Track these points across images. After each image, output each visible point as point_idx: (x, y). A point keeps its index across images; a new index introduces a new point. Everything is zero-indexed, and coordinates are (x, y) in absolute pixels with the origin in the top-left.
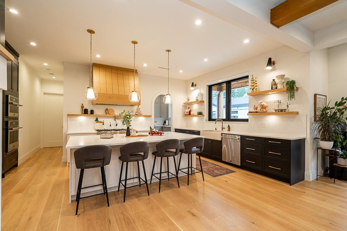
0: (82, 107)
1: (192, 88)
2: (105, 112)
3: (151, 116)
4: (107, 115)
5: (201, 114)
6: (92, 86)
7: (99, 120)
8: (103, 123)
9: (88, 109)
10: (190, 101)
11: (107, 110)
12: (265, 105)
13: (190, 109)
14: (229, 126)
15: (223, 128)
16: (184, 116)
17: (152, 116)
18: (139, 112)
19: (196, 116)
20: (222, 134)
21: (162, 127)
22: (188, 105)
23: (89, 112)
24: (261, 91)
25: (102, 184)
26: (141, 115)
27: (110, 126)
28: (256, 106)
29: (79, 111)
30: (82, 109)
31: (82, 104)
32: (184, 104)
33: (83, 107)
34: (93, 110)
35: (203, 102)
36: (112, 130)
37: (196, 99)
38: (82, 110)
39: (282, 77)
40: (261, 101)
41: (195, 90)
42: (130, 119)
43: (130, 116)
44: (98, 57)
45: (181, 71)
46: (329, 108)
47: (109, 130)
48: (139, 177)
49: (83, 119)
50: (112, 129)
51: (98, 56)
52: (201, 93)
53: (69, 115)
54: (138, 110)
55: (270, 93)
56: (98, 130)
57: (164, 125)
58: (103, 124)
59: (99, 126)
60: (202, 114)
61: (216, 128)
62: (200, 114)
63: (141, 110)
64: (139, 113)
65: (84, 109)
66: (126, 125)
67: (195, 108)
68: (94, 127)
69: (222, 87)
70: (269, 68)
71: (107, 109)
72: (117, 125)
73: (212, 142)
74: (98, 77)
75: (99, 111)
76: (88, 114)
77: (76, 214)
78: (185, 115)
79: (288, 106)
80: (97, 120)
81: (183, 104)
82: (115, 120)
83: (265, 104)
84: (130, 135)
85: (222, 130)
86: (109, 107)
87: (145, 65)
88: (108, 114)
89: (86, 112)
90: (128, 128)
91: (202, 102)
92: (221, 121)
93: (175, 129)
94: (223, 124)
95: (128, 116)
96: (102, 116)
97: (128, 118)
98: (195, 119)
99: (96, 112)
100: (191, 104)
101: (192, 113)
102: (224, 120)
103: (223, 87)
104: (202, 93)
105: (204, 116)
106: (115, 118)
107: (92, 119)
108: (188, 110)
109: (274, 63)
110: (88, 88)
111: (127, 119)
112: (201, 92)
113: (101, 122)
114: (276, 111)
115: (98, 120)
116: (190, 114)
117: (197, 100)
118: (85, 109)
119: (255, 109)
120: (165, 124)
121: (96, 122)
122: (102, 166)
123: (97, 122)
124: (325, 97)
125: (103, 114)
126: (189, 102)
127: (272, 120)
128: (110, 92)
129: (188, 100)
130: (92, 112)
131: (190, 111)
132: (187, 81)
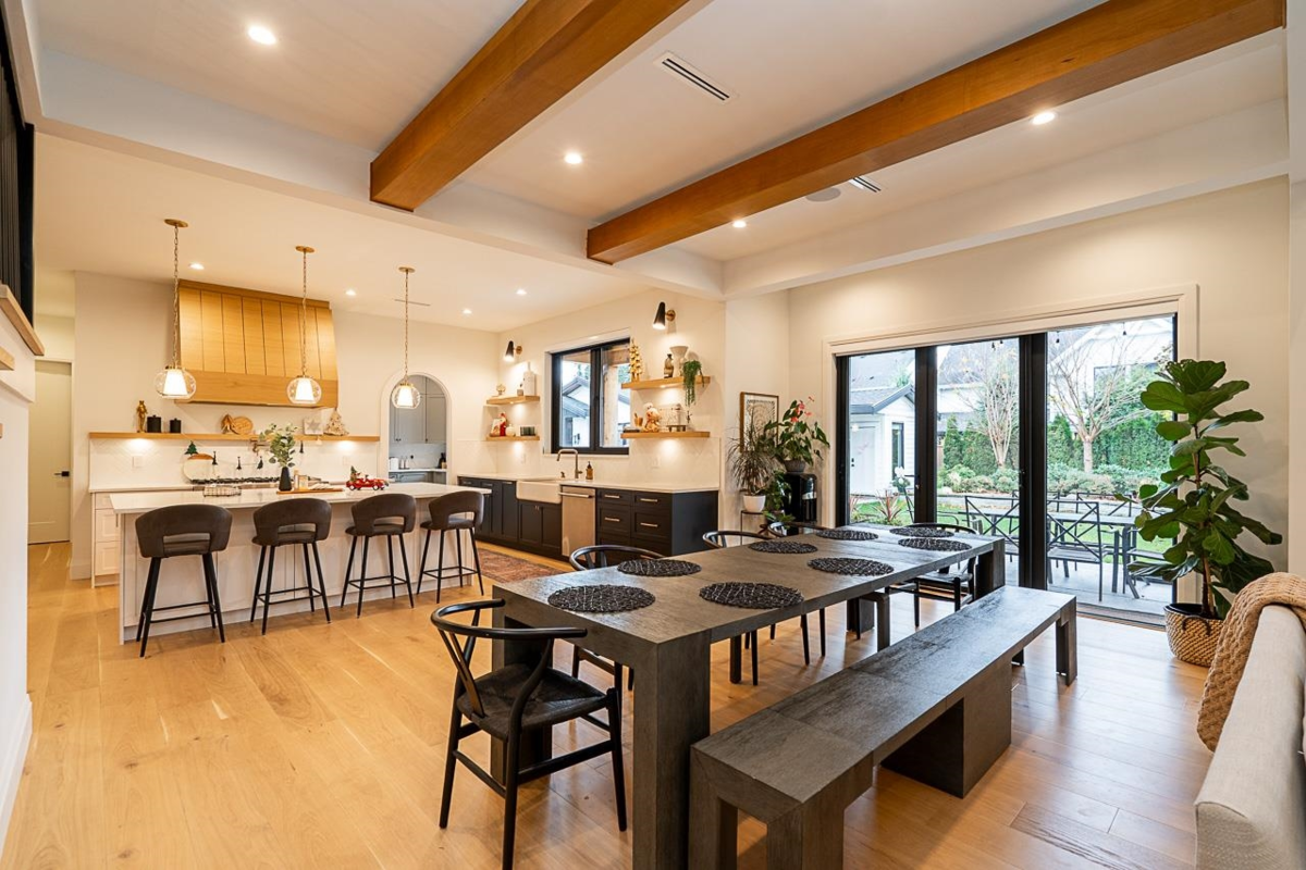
0: (139, 410)
1: (509, 359)
2: (220, 425)
3: (377, 439)
4: (226, 436)
5: (530, 435)
6: (179, 363)
7: (200, 450)
8: (214, 459)
9: (160, 419)
10: (504, 396)
11: (229, 421)
12: (654, 415)
13: (504, 420)
14: (589, 467)
15: (578, 473)
16: (487, 440)
17: (381, 439)
18: (336, 426)
19: (518, 439)
20: (562, 486)
21: (432, 472)
22: (499, 406)
23: (165, 426)
24: (652, 379)
25: (207, 600)
26: (342, 436)
27: (239, 468)
28: (639, 416)
29: (129, 422)
30: (140, 416)
31: (142, 403)
32: (488, 402)
33: (145, 411)
34: (180, 422)
35: (538, 398)
36: (243, 480)
37: (518, 391)
38: (142, 419)
39: (682, 350)
40: (648, 405)
41: (517, 362)
42: (290, 446)
43: (290, 439)
44: (196, 269)
45: (467, 311)
46: (777, 424)
47: (236, 481)
48: (310, 588)
49: (143, 446)
50: (245, 477)
51: (197, 267)
52: (532, 373)
53: (93, 436)
54: (335, 419)
55: (663, 386)
56: (194, 482)
57: (440, 467)
58: (214, 463)
59: (199, 469)
60: (534, 435)
61: (563, 473)
62: (528, 432)
63: (343, 420)
64: (337, 429)
65: (147, 416)
66: (277, 463)
67: (519, 415)
68: (183, 472)
69: (613, 352)
70: (659, 326)
71: (227, 418)
72: (260, 466)
73: (542, 509)
74: (197, 324)
75: (199, 424)
76: (159, 431)
77: (142, 655)
78: (492, 436)
79: (689, 419)
80: (192, 450)
81: (485, 404)
82: (254, 450)
83: (655, 411)
84: (290, 489)
85: (577, 477)
86: (234, 412)
87: (351, 293)
88: (231, 433)
89: (153, 425)
90: (285, 471)
91: (534, 399)
92: (573, 453)
93: (459, 478)
94: (579, 461)
95: (285, 441)
96: (207, 439)
97: (284, 445)
98: (519, 448)
99: (191, 425)
100: (507, 403)
101: (509, 430)
102: (581, 451)
103: (616, 355)
104: (536, 372)
105: (538, 439)
106: (256, 444)
107: (175, 449)
108: (498, 422)
109: (672, 316)
110: (167, 368)
111: (281, 447)
112: (532, 369)
113: (206, 457)
114: (670, 429)
115: (198, 451)
116: (503, 433)
117: (521, 393)
118: (149, 418)
119: (636, 423)
120: (443, 464)
121: (189, 455)
122: (205, 552)
123: (191, 458)
124: (775, 400)
125: (214, 433)
126: (500, 397)
127: (670, 449)
128: (236, 368)
129: (500, 393)
130: (175, 426)
131: (504, 424)
132: (498, 335)
